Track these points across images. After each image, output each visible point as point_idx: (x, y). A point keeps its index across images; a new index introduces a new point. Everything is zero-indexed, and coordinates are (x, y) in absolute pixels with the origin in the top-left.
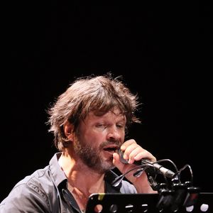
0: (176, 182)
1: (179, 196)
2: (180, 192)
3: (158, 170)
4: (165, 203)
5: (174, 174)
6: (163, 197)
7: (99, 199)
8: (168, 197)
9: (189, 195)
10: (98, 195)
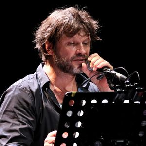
0: (127, 83)
1: (129, 94)
2: (131, 91)
3: (114, 75)
4: (119, 99)
5: (126, 78)
6: (118, 95)
7: (72, 96)
8: (122, 95)
9: (137, 93)
10: (71, 93)
